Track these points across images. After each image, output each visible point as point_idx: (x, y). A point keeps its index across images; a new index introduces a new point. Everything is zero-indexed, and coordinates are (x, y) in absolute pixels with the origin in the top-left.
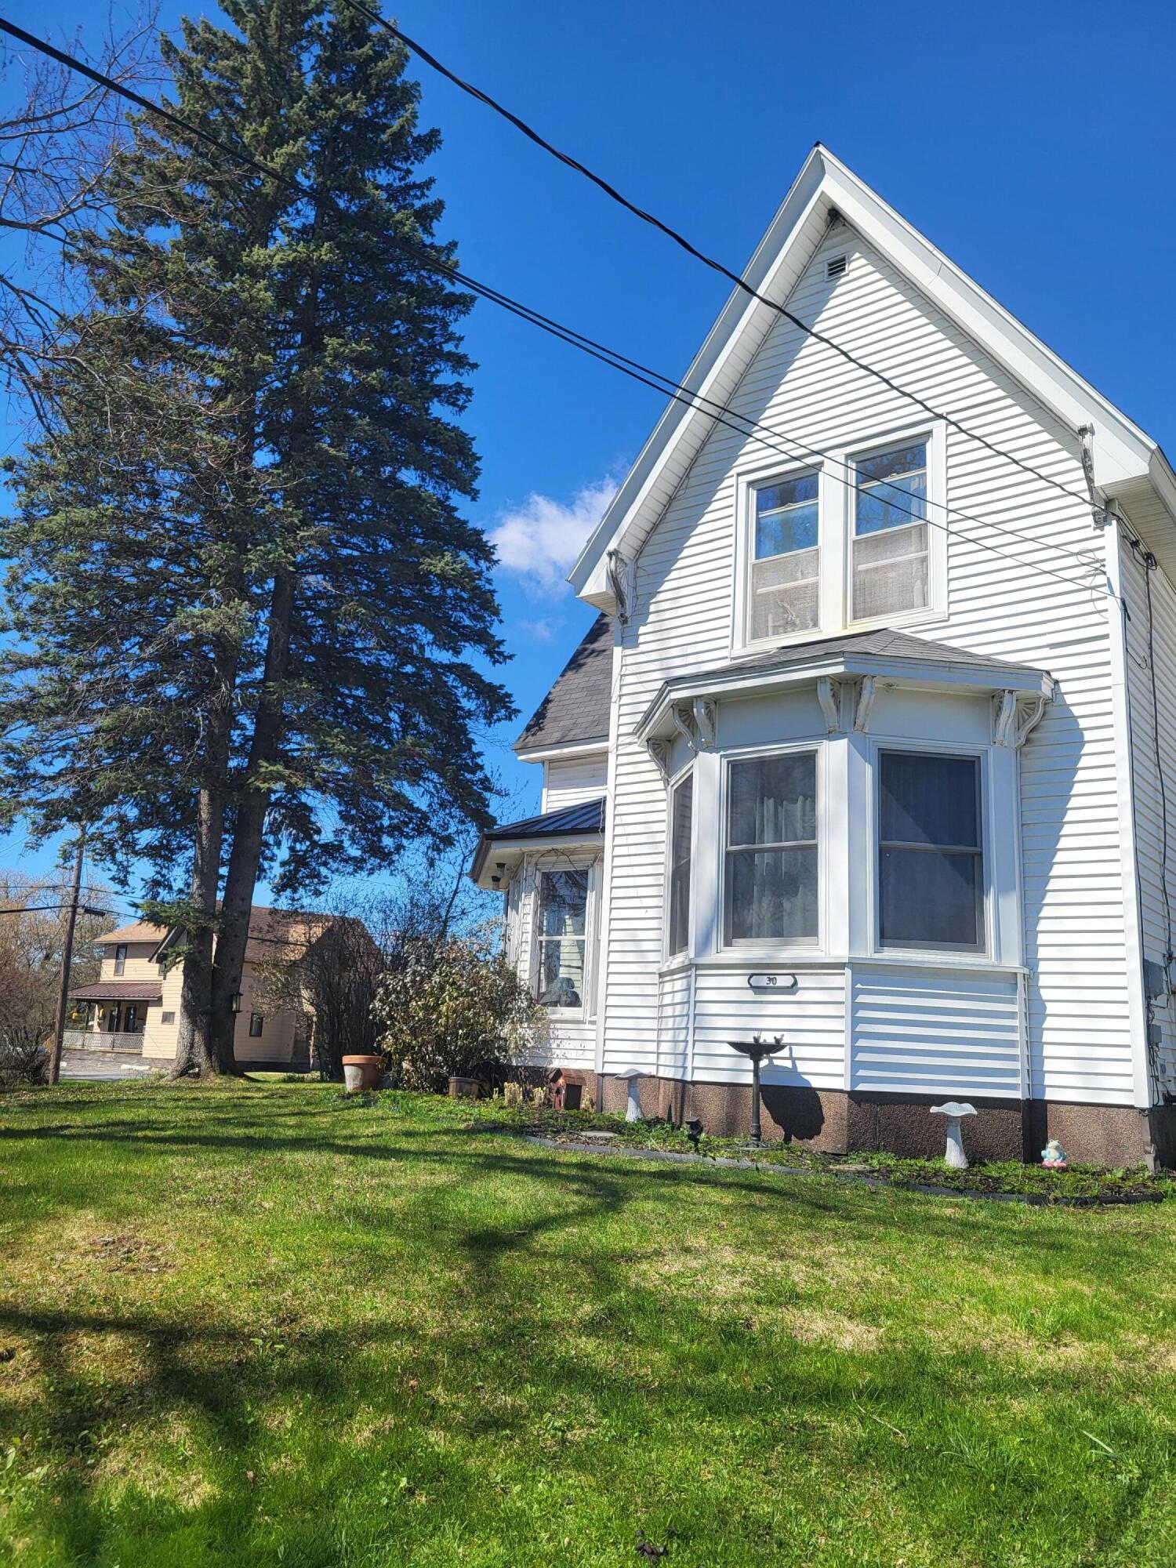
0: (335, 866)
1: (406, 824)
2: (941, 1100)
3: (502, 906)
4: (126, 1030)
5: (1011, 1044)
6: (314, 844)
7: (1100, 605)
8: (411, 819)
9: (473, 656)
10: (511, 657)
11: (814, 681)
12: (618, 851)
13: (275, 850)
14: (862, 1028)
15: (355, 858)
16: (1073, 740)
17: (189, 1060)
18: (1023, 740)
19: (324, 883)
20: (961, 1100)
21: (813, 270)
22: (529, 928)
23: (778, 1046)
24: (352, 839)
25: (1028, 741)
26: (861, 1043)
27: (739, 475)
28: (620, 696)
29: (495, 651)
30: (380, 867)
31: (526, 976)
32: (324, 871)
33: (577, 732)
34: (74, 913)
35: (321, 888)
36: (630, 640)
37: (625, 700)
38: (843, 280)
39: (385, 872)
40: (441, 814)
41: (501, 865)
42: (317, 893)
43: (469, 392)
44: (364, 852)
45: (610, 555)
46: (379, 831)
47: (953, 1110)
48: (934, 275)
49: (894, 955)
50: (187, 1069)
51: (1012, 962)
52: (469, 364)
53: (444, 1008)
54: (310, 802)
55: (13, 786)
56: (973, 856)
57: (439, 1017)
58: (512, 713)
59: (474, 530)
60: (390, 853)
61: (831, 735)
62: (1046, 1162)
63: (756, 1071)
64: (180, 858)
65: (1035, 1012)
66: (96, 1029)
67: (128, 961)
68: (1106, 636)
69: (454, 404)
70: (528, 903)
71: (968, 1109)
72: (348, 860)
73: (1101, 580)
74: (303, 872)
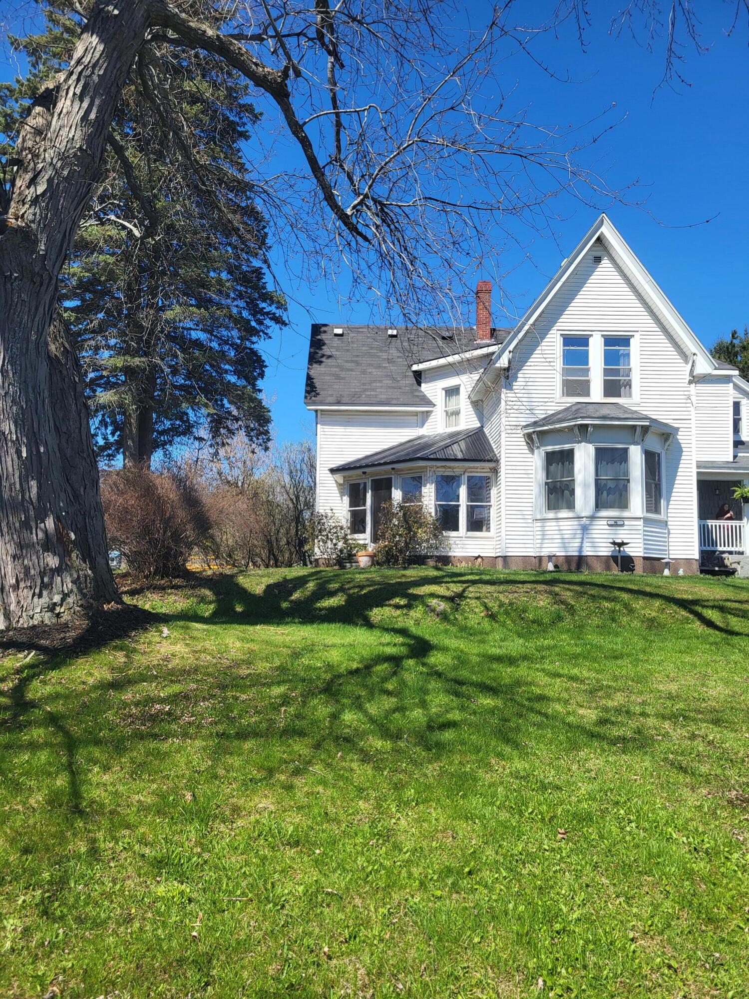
5: (666, 542)
12: (507, 471)
14: (644, 537)
16: (679, 450)
22: (433, 498)
26: (647, 542)
27: (557, 330)
33: (345, 400)
38: (599, 266)
45: (510, 352)
49: (648, 515)
51: (666, 517)
56: (658, 485)
61: (635, 443)
65: (668, 532)
70: (432, 487)
73: (689, 401)
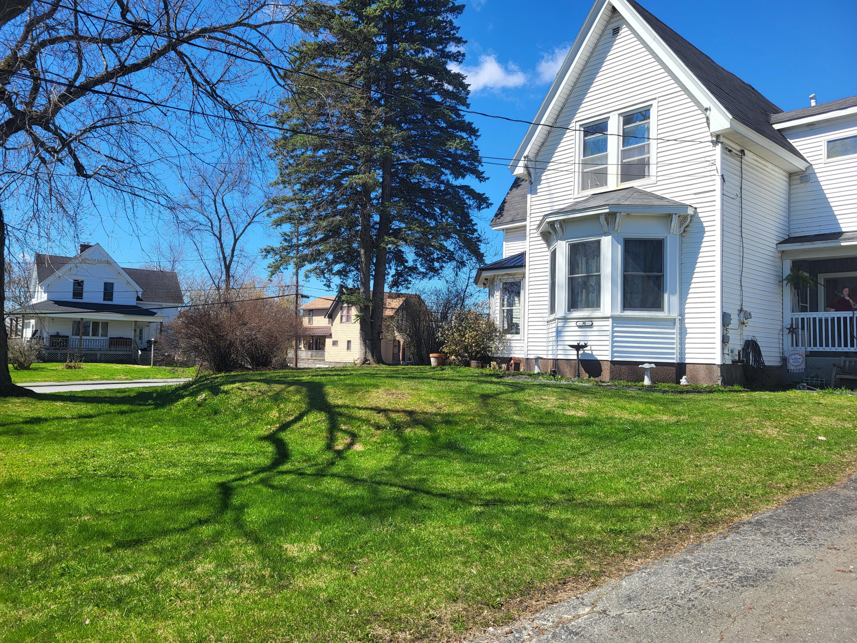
0: (415, 276)
1: (444, 257)
2: (643, 363)
3: (487, 296)
4: (316, 349)
5: (673, 344)
6: (405, 267)
7: (713, 178)
8: (446, 254)
9: (470, 181)
10: (488, 179)
11: (599, 214)
12: (531, 275)
13: (389, 270)
14: (615, 339)
15: (423, 273)
16: (701, 231)
17: (365, 358)
18: (682, 231)
19: (410, 283)
20: (650, 363)
21: (607, 32)
22: (498, 304)
23: (586, 346)
24: (422, 265)
25: (684, 231)
26: (615, 344)
27: (576, 122)
28: (531, 214)
29: (480, 176)
30: (434, 276)
31: (498, 323)
32: (410, 278)
33: (516, 217)
34: (297, 297)
35: (409, 286)
36: (533, 191)
37: (532, 215)
38: (619, 37)
39: (436, 278)
40: (460, 252)
41: (486, 279)
42: (408, 288)
43: (464, 55)
44: (427, 270)
45: (525, 158)
46: (433, 260)
47: (646, 366)
48: (652, 40)
49: (629, 313)
50: (365, 361)
51: (675, 314)
52: (463, 42)
53: (467, 336)
54: (403, 249)
55: (287, 250)
56: (660, 276)
57: (466, 339)
58: (489, 205)
59: (469, 122)
60: (438, 270)
61: (606, 234)
62: (681, 384)
63: (578, 355)
64: (351, 275)
65: (683, 332)
66: (303, 349)
67: (314, 318)
68: (715, 190)
69: (457, 61)
70: (498, 294)
71: (653, 366)
72: (419, 273)
73: (714, 167)
74: (401, 279)
